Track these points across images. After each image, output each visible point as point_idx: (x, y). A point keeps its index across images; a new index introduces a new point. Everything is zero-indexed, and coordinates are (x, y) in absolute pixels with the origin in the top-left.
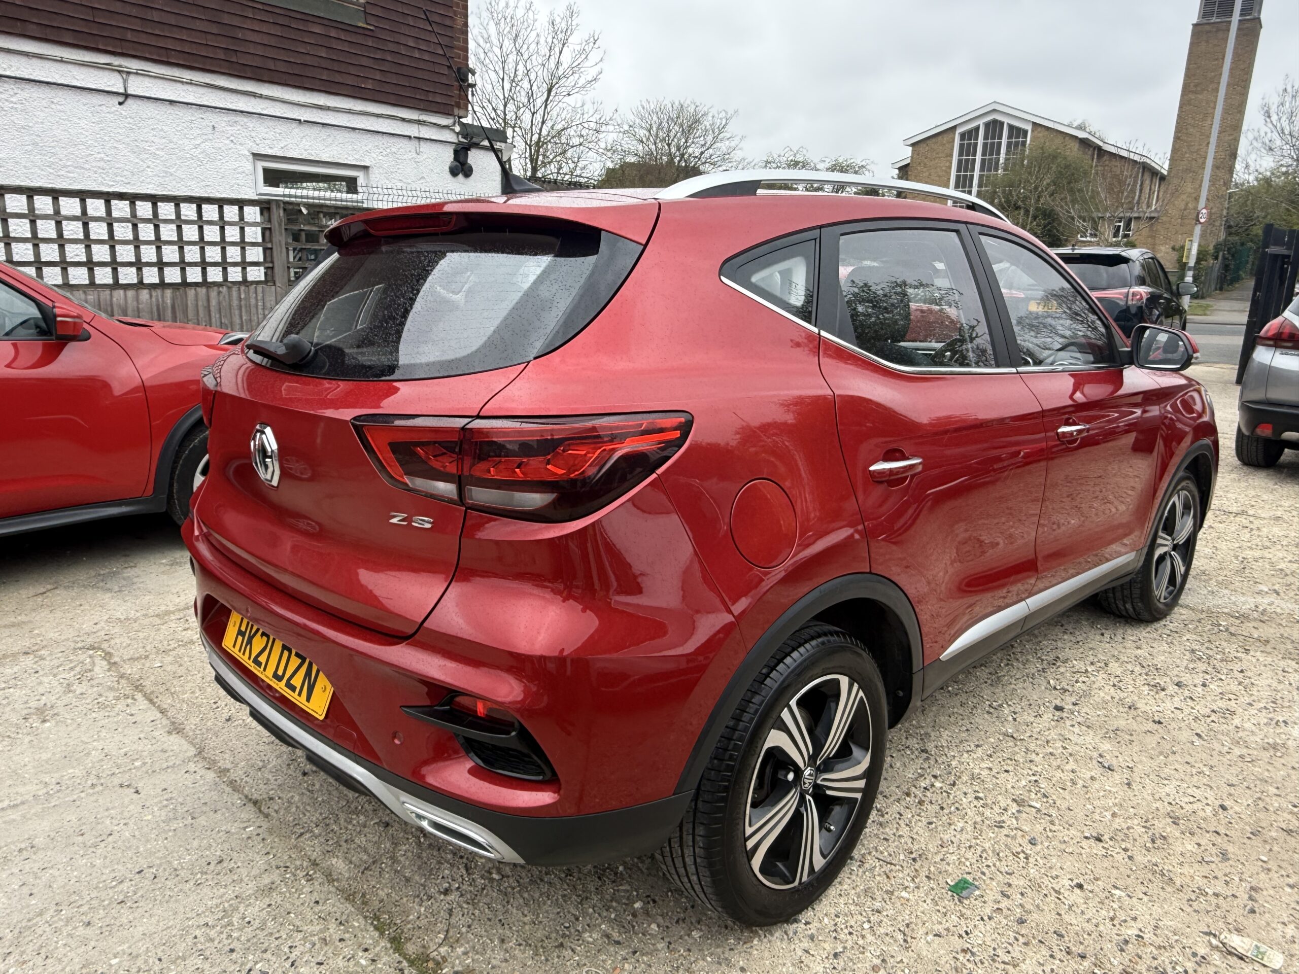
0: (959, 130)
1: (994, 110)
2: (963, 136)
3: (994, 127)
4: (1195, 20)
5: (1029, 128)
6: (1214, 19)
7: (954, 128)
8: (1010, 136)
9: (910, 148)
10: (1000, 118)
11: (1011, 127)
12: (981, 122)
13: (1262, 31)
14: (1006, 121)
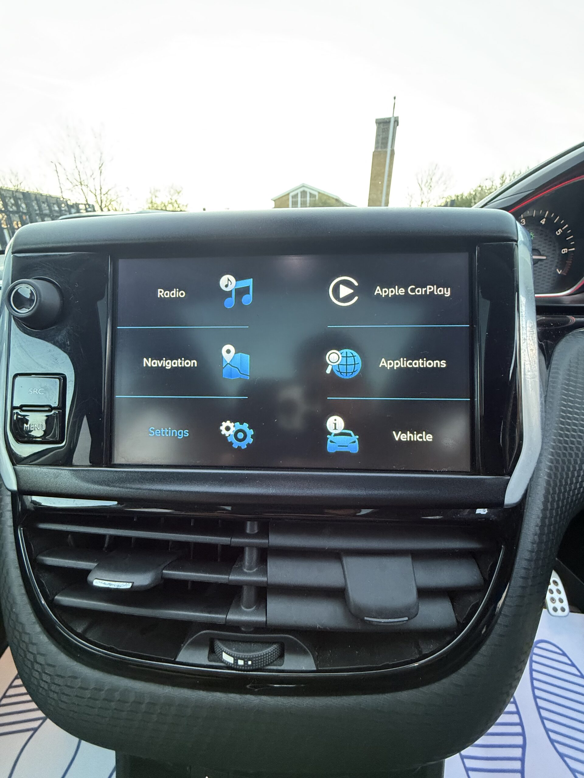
0: (291, 194)
1: (303, 186)
2: (293, 197)
3: (304, 193)
4: (373, 149)
5: (316, 194)
6: (379, 150)
7: (288, 194)
8: (310, 197)
9: (274, 202)
10: (306, 189)
11: (310, 194)
12: (299, 191)
13: (395, 155)
14: (308, 191)
